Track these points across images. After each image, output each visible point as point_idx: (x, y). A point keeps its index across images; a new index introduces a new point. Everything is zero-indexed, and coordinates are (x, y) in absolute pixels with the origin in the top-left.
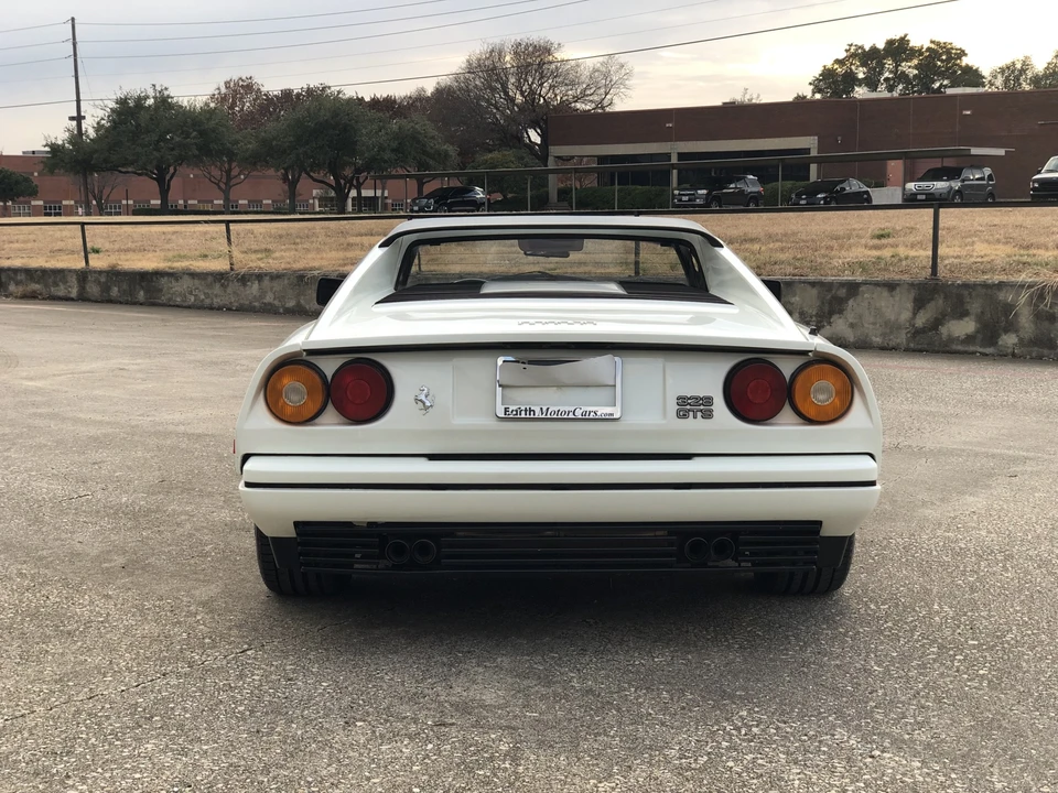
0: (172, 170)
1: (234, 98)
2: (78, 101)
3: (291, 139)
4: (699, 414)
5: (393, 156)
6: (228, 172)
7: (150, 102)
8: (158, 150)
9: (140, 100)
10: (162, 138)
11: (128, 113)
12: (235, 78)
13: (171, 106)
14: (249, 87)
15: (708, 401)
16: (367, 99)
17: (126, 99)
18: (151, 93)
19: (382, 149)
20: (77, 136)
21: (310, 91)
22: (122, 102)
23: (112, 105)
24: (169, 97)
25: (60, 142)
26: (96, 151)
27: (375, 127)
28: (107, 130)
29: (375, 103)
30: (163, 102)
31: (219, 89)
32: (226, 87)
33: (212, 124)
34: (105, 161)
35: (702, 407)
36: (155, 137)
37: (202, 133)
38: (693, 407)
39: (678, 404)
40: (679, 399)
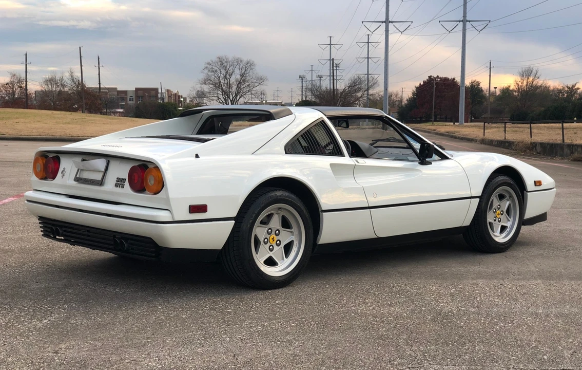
4: (121, 186)
35: (122, 183)
38: (120, 183)
39: (117, 181)
40: (117, 179)
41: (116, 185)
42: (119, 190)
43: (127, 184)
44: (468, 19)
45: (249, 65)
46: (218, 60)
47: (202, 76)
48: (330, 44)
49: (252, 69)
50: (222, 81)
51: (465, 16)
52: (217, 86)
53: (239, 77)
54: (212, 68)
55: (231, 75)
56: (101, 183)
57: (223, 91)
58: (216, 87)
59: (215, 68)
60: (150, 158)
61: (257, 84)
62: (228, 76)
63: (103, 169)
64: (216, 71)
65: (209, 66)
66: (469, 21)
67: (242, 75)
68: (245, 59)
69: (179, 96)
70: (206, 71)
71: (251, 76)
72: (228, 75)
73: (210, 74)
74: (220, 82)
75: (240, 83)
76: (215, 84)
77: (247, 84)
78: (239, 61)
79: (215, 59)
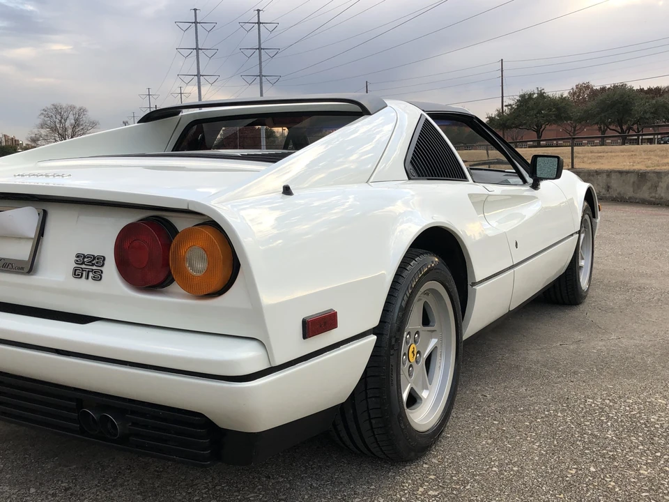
0: (543, 127)
1: (580, 92)
2: (502, 97)
3: (598, 109)
4: (91, 275)
5: (651, 116)
6: (575, 127)
7: (535, 96)
8: (537, 117)
9: (531, 95)
10: (539, 112)
11: (525, 101)
12: (581, 83)
13: (544, 97)
14: (588, 87)
15: (100, 260)
16: (646, 89)
17: (524, 95)
18: (536, 92)
19: (645, 112)
20: (501, 114)
21: (615, 87)
22: (522, 96)
23: (518, 98)
24: (544, 93)
25: (493, 116)
26: (509, 119)
27: (643, 101)
28: (515, 109)
29: (650, 90)
30: (541, 95)
31: (573, 89)
32: (577, 88)
33: (563, 104)
34: (513, 124)
35: (94, 268)
36: (535, 112)
37: (558, 109)
38: (87, 266)
39: (76, 262)
40: (78, 256)
41: (77, 274)
42: (86, 285)
43: (110, 269)
44: (263, 74)
45: (82, 111)
46: (52, 107)
47: (39, 121)
48: (149, 95)
49: (84, 115)
50: (58, 126)
51: (261, 72)
52: (54, 129)
53: (73, 121)
54: (48, 114)
55: (65, 120)
56: (30, 267)
57: (59, 134)
58: (52, 131)
59: (50, 114)
60: (189, 203)
61: (90, 128)
62: (63, 121)
63: (32, 233)
64: (52, 116)
65: (44, 113)
66: (265, 76)
67: (76, 120)
68: (78, 107)
69: (15, 140)
70: (42, 117)
71: (84, 119)
72: (63, 119)
73: (46, 119)
74: (56, 126)
75: (74, 126)
76: (51, 128)
77: (81, 127)
78: (72, 108)
79: (49, 106)
